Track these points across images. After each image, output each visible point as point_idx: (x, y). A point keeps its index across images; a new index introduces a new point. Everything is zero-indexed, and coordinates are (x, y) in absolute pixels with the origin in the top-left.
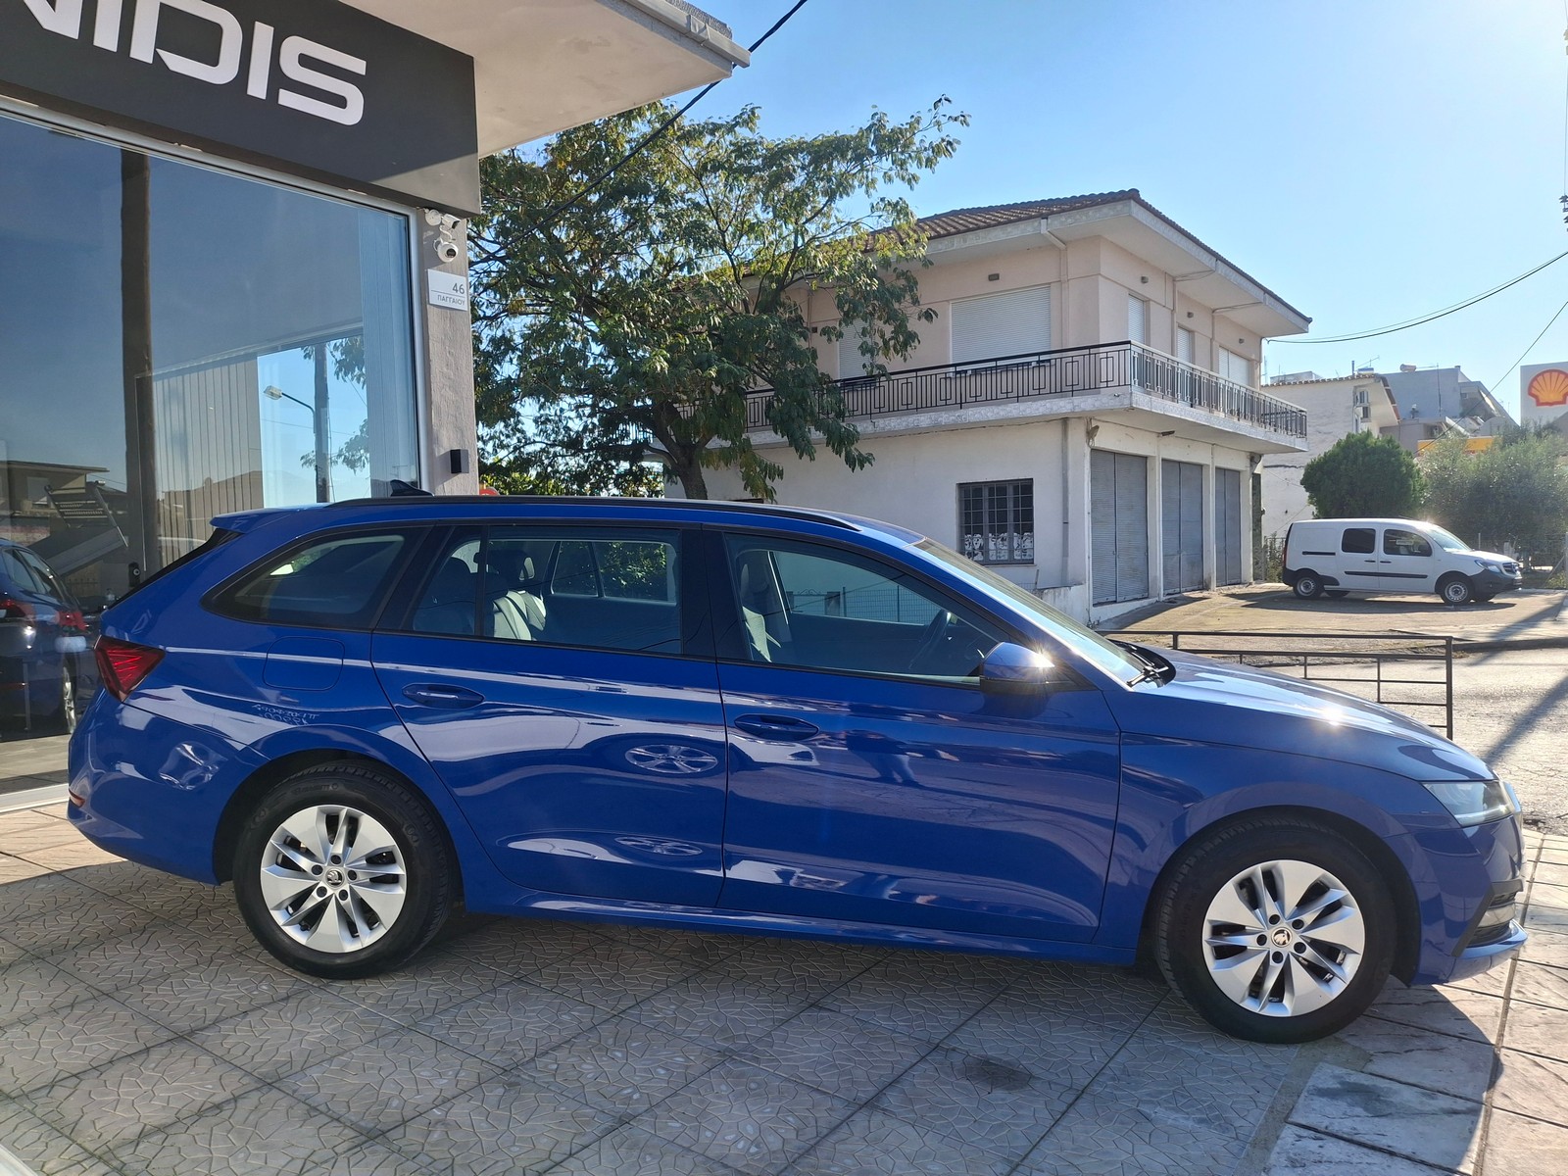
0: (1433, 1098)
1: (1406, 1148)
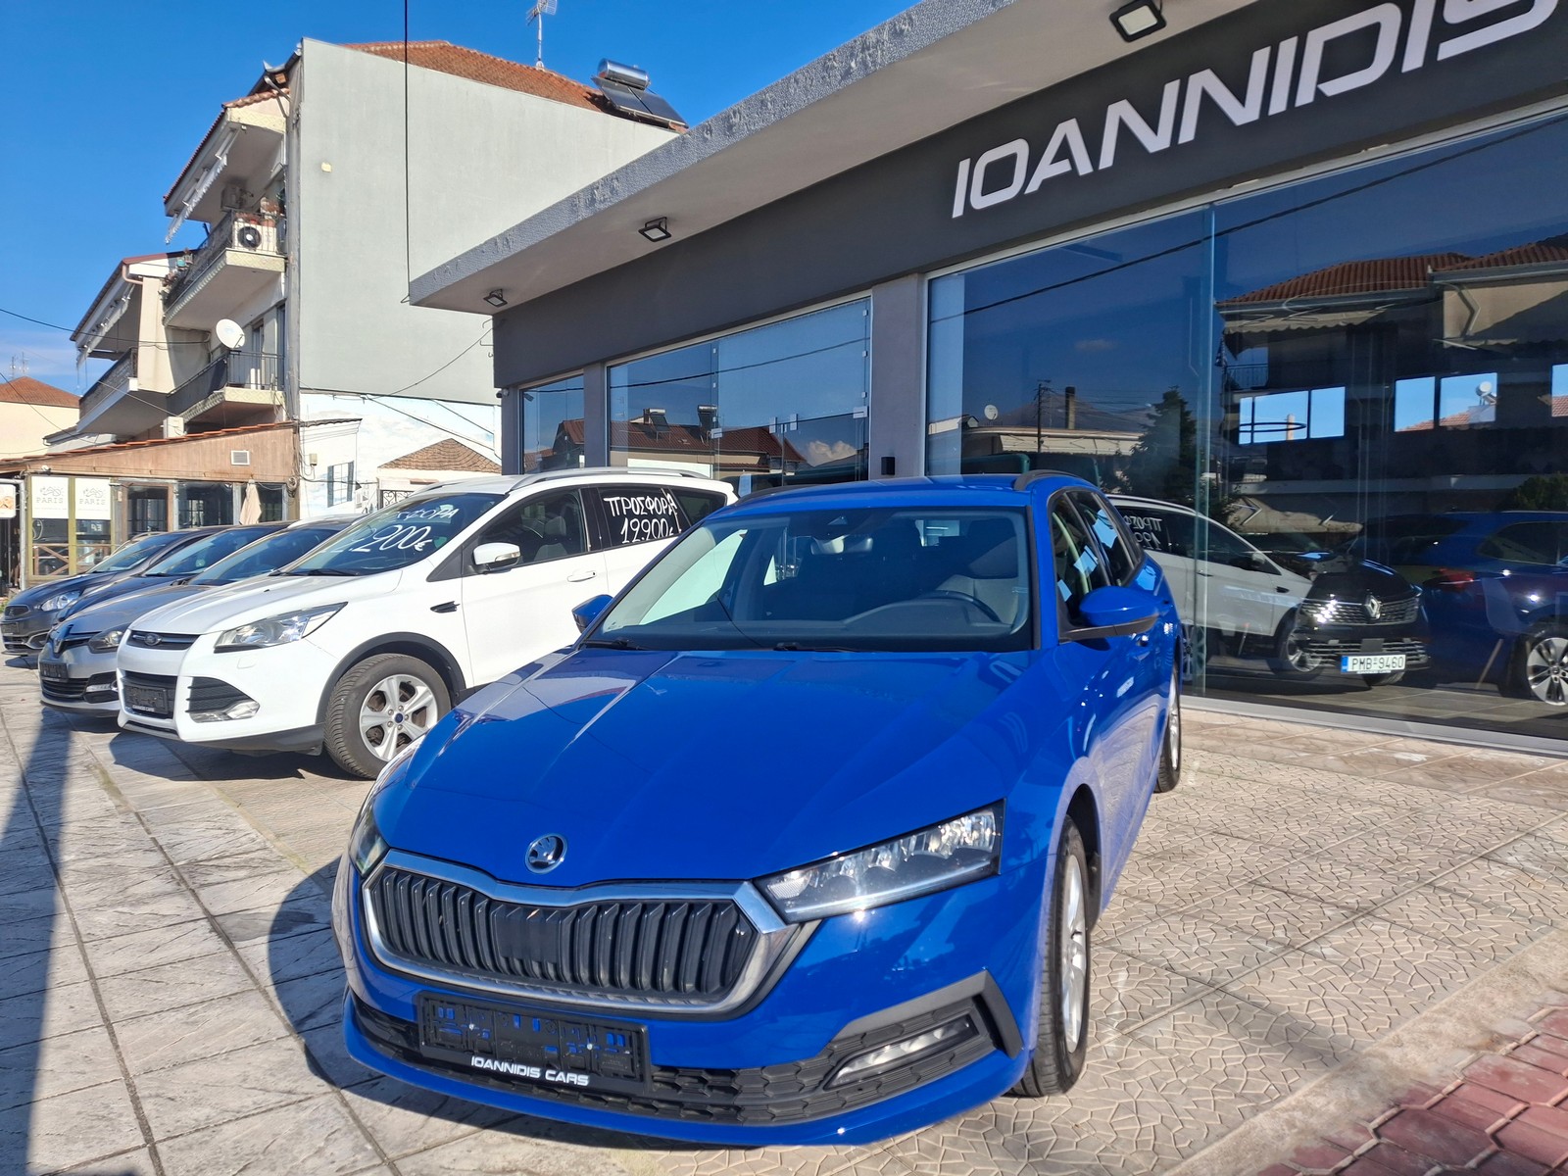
0: (334, 1016)
1: (313, 981)
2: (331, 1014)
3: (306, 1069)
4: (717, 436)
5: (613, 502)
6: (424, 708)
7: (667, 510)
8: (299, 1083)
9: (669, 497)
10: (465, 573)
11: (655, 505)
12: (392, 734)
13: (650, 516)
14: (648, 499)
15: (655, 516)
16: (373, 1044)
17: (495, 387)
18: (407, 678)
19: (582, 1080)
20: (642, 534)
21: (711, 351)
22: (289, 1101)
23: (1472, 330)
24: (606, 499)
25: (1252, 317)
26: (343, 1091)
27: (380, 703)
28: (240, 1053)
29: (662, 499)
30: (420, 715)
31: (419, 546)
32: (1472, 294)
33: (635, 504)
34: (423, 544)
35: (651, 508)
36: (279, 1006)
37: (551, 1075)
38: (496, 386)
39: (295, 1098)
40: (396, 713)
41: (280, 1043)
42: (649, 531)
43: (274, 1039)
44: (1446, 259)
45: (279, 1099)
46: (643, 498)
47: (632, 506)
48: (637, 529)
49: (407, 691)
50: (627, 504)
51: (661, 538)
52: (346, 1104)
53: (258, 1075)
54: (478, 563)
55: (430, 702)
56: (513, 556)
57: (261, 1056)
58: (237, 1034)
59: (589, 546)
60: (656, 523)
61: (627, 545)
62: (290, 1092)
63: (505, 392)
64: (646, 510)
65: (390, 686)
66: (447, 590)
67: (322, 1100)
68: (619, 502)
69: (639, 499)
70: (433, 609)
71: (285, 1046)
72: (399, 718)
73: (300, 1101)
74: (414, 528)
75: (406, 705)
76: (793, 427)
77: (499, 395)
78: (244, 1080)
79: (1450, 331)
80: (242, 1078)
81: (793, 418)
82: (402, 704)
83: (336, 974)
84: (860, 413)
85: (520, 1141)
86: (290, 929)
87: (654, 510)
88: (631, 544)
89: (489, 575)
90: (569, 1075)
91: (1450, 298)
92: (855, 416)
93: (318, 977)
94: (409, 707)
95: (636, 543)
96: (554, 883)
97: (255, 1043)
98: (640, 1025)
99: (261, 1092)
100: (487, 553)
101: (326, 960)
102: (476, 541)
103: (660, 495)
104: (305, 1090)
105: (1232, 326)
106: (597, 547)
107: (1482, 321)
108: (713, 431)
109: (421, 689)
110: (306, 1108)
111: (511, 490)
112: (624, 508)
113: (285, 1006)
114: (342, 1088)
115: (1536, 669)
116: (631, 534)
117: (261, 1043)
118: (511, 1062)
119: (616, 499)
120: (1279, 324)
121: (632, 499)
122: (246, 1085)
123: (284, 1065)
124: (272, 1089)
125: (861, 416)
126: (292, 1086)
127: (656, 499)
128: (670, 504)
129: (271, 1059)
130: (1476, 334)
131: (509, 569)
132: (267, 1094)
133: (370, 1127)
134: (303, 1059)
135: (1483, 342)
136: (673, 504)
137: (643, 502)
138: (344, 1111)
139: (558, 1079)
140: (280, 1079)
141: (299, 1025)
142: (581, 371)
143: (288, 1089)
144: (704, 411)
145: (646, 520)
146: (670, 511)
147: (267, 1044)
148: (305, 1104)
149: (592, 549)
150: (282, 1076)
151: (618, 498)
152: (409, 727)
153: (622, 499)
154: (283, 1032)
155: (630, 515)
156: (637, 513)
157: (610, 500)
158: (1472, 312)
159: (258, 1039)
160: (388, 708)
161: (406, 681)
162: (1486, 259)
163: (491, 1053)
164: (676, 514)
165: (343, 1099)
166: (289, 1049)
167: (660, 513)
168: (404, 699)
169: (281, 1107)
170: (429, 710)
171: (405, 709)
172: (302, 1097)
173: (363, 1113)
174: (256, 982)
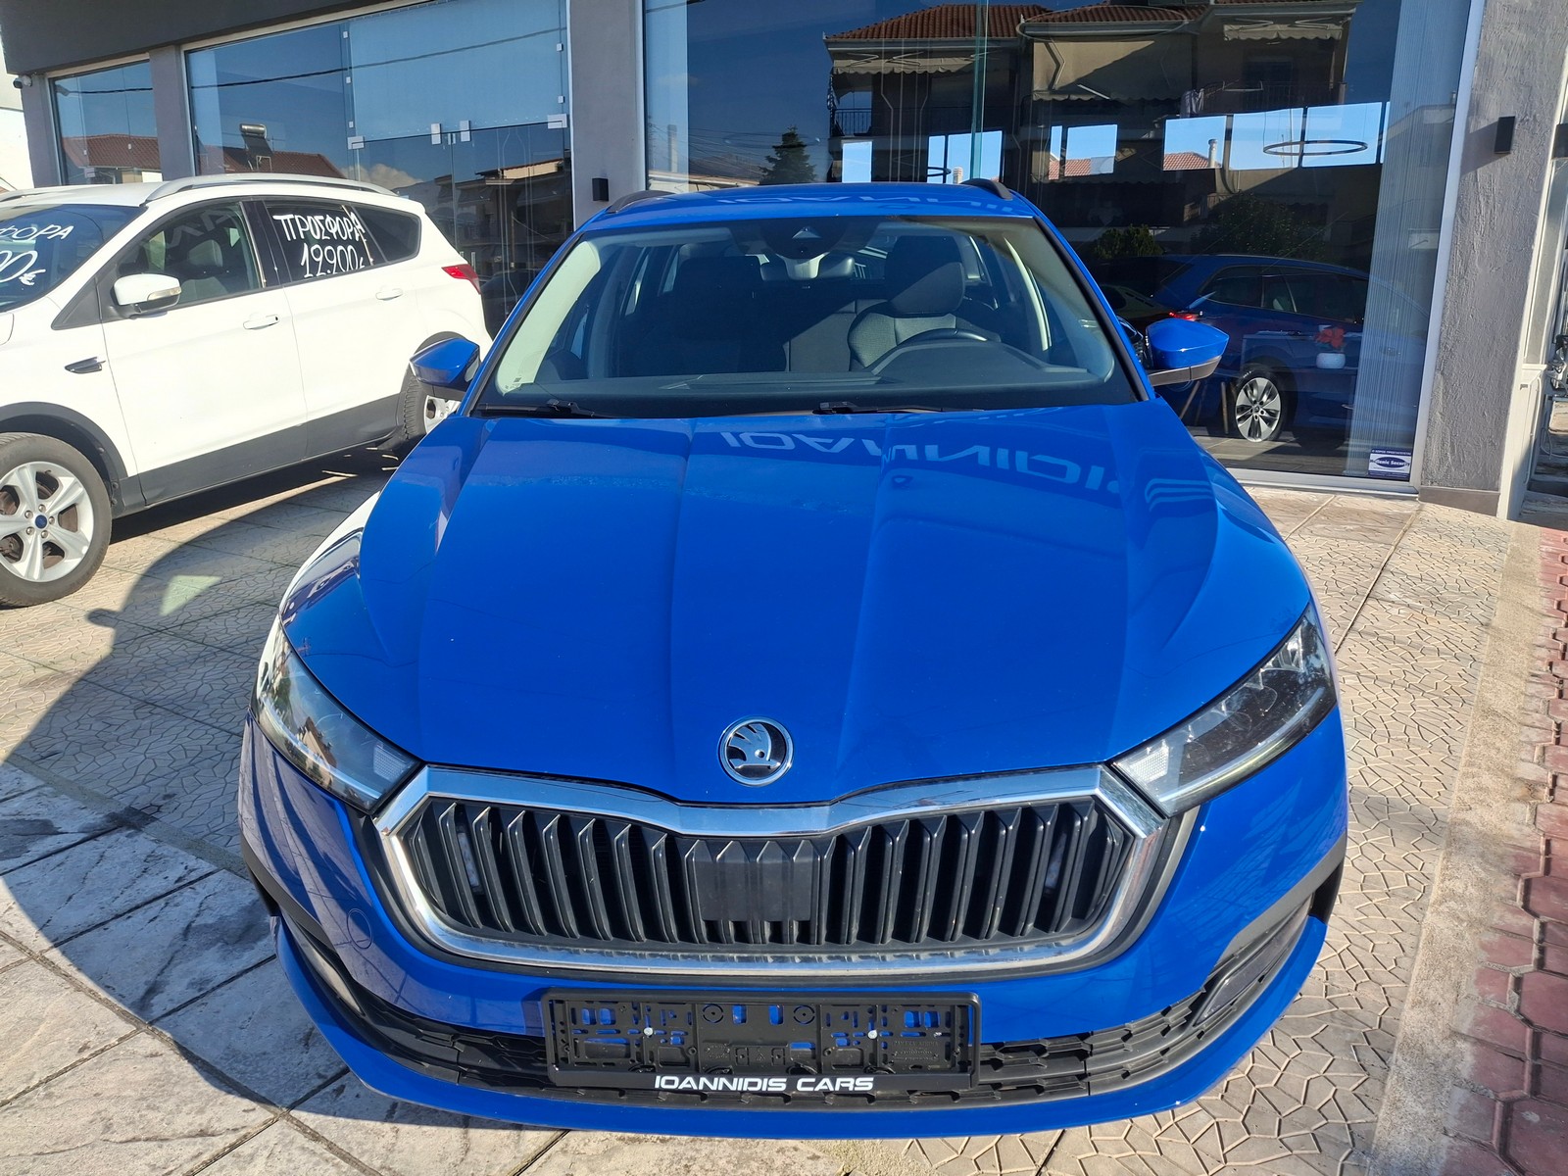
2: (187, 981)
3: (205, 1087)
4: (355, 146)
5: (286, 221)
6: (73, 506)
7: (353, 233)
8: (209, 1114)
9: (353, 216)
10: (104, 317)
11: (337, 226)
12: (33, 543)
13: (335, 241)
14: (329, 219)
15: (340, 241)
16: (410, 1064)
17: (9, 72)
18: (44, 466)
19: (865, 1084)
20: (326, 266)
21: (341, 35)
22: (214, 1151)
23: (1057, 84)
24: (276, 217)
25: (857, 56)
26: (294, 1113)
27: (8, 503)
28: (69, 1079)
29: (345, 219)
30: (69, 516)
31: (27, 279)
32: (1059, 47)
33: (313, 224)
34: (32, 275)
35: (333, 231)
36: (82, 978)
37: (805, 1085)
38: (10, 70)
39: (220, 1143)
40: (35, 516)
41: (128, 1046)
42: (335, 261)
43: (114, 1041)
44: (1031, 11)
45: (192, 1150)
46: (322, 218)
47: (309, 227)
48: (320, 259)
49: (47, 485)
50: (303, 225)
51: (350, 272)
52: (315, 1137)
53: (128, 1112)
54: (122, 302)
55: (81, 497)
56: (172, 294)
57: (109, 1076)
58: (41, 1044)
59: (264, 281)
60: (342, 251)
61: (310, 280)
62: (203, 1134)
63: (26, 81)
64: (327, 233)
65: (23, 478)
66: (86, 340)
67: (272, 1133)
68: (293, 221)
69: (318, 218)
70: (68, 368)
71: (142, 1051)
72: (41, 522)
73: (233, 1147)
74: (10, 254)
75: (49, 504)
76: (465, 137)
77: (17, 84)
78: (108, 1128)
79: (1039, 84)
80: (99, 1127)
81: (464, 125)
82: (43, 502)
83: (151, 913)
84: (556, 122)
85: (633, 1140)
86: (24, 850)
87: (337, 233)
88: (314, 278)
89: (138, 320)
90: (839, 1080)
91: (1039, 48)
92: (550, 126)
93: (122, 923)
94: (53, 506)
95: (322, 278)
96: (784, 797)
97: (85, 1055)
98: (968, 995)
99: (152, 1144)
100: (134, 288)
101: (117, 893)
102: (113, 272)
103: (342, 215)
104: (230, 1123)
105: (841, 65)
106: (275, 281)
107: (1067, 76)
108: (350, 140)
109: (66, 481)
110: (252, 1157)
111: (147, 201)
112: (301, 230)
113: (96, 978)
114: (292, 1107)
115: (1243, 408)
116: (314, 265)
117: (92, 1054)
118: (730, 1075)
119: (289, 217)
120: (882, 66)
121: (309, 218)
122: (117, 1137)
123: (163, 1084)
124: (167, 1134)
125: (558, 126)
126: (201, 1121)
127: (338, 219)
128: (355, 227)
129: (131, 1077)
130: (1061, 88)
131: (165, 311)
132: (165, 1144)
133: (382, 1168)
134: (187, 1069)
135: (1067, 97)
136: (359, 227)
137: (323, 222)
138: (320, 1148)
139: (820, 1087)
140: (171, 1112)
141: (143, 1007)
142: (146, 56)
143: (196, 1128)
144: (249, 131)
145: (330, 248)
146: (357, 235)
147: (108, 1053)
148: (245, 1149)
149: (267, 284)
150: (170, 1105)
151: (291, 216)
152: (56, 533)
153: (296, 217)
154: (124, 1028)
155: (309, 239)
156: (318, 237)
157: (282, 218)
158: (1058, 66)
159: (85, 1048)
160: (23, 508)
161: (43, 470)
162: (1069, 14)
163: (687, 1063)
164: (364, 241)
165: (302, 1128)
166: (152, 1056)
167: (345, 238)
168: (42, 495)
169: (207, 1164)
170: (79, 508)
171: (48, 508)
172: (232, 1138)
173: (353, 1145)
174: (20, 947)
